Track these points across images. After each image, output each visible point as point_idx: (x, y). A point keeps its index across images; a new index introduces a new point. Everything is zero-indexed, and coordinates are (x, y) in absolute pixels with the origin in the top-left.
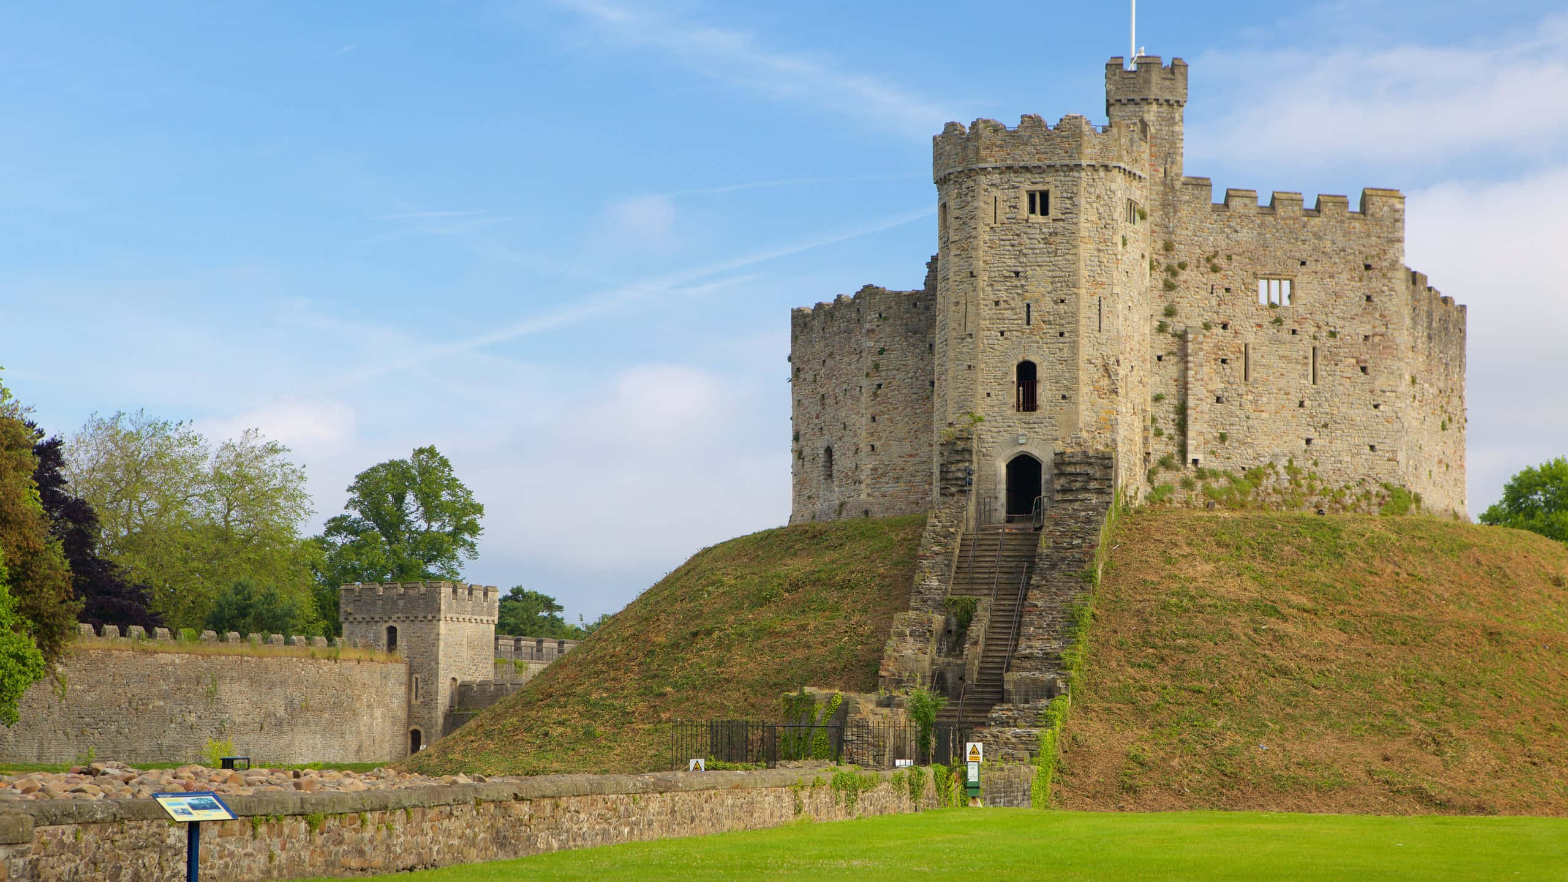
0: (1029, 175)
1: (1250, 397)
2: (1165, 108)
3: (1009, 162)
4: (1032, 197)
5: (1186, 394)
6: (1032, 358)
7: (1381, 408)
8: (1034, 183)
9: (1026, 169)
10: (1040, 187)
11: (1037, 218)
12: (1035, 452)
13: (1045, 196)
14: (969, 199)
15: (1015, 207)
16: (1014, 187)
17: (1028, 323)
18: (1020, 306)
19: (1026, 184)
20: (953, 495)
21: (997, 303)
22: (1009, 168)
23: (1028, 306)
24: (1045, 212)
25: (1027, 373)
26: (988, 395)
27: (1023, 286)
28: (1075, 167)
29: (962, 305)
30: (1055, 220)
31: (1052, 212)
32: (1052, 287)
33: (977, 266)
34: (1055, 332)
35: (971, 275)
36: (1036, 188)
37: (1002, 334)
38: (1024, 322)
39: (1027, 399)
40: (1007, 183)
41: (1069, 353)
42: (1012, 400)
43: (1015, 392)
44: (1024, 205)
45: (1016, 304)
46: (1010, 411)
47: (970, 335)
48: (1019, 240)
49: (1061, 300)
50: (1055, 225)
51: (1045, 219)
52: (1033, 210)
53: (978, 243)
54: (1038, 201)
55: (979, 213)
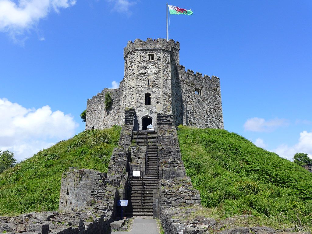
1: (195, 113)
3: (144, 48)
4: (149, 55)
6: (150, 92)
8: (150, 53)
9: (148, 50)
11: (151, 60)
12: (150, 115)
13: (153, 56)
14: (134, 56)
15: (145, 58)
16: (145, 54)
17: (148, 84)
18: (146, 80)
19: (148, 53)
20: (128, 125)
21: (140, 79)
23: (149, 80)
24: (153, 59)
25: (148, 96)
26: (138, 101)
27: (147, 75)
28: (161, 49)
29: (131, 81)
30: (155, 61)
31: (155, 59)
32: (155, 76)
33: (135, 71)
34: (156, 86)
35: (134, 73)
36: (151, 54)
37: (142, 87)
38: (147, 84)
39: (148, 101)
40: (143, 53)
41: (159, 91)
42: (144, 103)
43: (145, 100)
44: (147, 57)
45: (145, 80)
46: (144, 105)
47: (133, 87)
48: (146, 65)
49: (157, 79)
50: (155, 62)
51: (153, 61)
52: (149, 59)
53: (136, 66)
54: (151, 57)
55: (136, 59)
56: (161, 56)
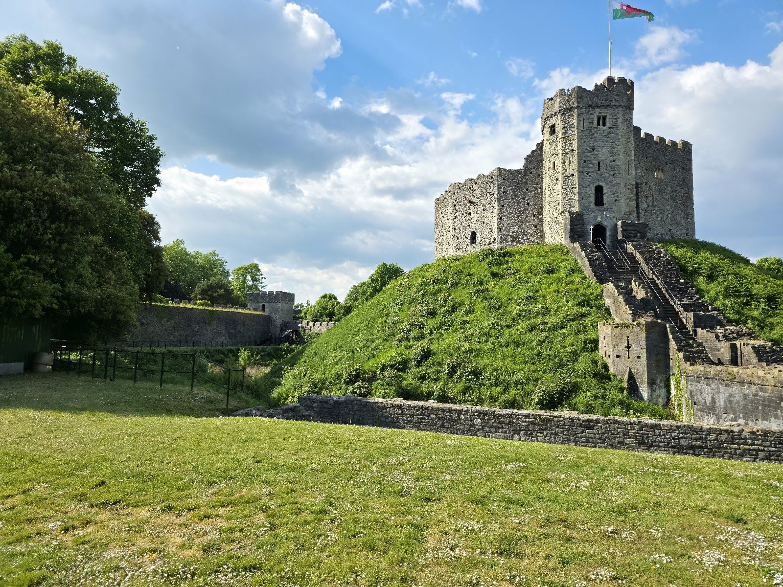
0: (598, 110)
1: (654, 212)
3: (591, 103)
4: (598, 118)
6: (602, 184)
7: (689, 220)
8: (600, 113)
9: (598, 107)
10: (603, 114)
11: (601, 127)
12: (605, 223)
13: (604, 118)
14: (570, 119)
15: (592, 123)
16: (591, 114)
17: (599, 170)
18: (596, 162)
19: (596, 113)
21: (585, 161)
22: (590, 106)
23: (599, 163)
24: (604, 125)
25: (599, 190)
26: (583, 199)
27: (597, 154)
28: (619, 107)
29: (567, 163)
30: (609, 128)
31: (608, 125)
32: (609, 155)
33: (575, 146)
34: (611, 173)
35: (573, 150)
36: (601, 115)
37: (587, 174)
38: (597, 169)
39: (599, 201)
40: (588, 112)
41: (618, 182)
42: (594, 201)
43: (594, 198)
44: (595, 122)
45: (594, 162)
46: (592, 205)
47: (573, 175)
48: (595, 135)
49: (614, 161)
50: (610, 130)
51: (605, 127)
52: (599, 124)
53: (576, 137)
54: (602, 120)
55: (576, 125)
56: (620, 120)
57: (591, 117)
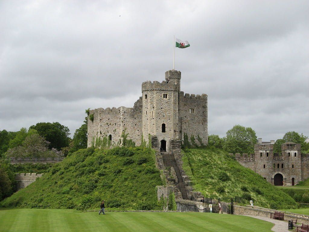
0: (164, 91)
1: (189, 129)
2: (178, 80)
4: (164, 95)
5: (181, 129)
6: (165, 123)
7: (205, 131)
11: (165, 99)
12: (166, 139)
13: (166, 95)
15: (161, 97)
17: (164, 117)
20: (154, 147)
21: (158, 113)
22: (161, 90)
23: (164, 114)
25: (164, 126)
26: (157, 129)
27: (163, 110)
28: (172, 91)
29: (152, 113)
31: (168, 98)
32: (168, 111)
34: (169, 119)
35: (154, 108)
36: (165, 93)
37: (159, 119)
39: (164, 130)
40: (160, 92)
41: (171, 122)
43: (162, 129)
45: (162, 113)
46: (161, 132)
47: (153, 119)
48: (162, 102)
49: (170, 114)
50: (168, 100)
52: (164, 97)
53: (155, 102)
54: (165, 96)
55: (155, 97)
56: (172, 96)
57: (161, 94)
